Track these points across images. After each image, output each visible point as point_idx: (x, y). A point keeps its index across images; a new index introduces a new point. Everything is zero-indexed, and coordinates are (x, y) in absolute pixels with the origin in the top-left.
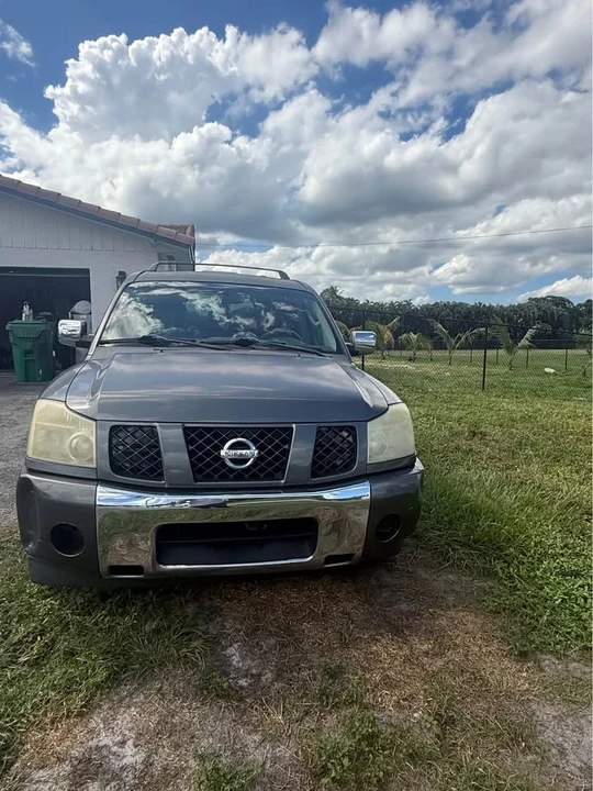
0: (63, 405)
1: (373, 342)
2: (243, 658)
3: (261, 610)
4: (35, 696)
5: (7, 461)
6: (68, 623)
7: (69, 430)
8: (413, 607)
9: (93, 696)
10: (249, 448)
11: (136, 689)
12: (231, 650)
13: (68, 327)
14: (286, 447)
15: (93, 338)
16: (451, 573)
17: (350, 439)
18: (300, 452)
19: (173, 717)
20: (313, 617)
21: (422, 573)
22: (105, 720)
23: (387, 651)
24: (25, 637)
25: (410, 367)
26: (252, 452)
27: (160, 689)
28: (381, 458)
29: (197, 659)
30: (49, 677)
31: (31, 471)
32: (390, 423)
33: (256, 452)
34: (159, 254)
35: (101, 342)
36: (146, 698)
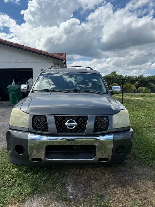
0: (20, 109)
1: (120, 90)
2: (72, 190)
3: (79, 176)
4: (10, 195)
5: (6, 128)
6: (20, 176)
7: (21, 117)
8: (130, 178)
9: (26, 197)
10: (74, 122)
11: (39, 196)
12: (68, 187)
13: (24, 86)
14: (86, 122)
15: (31, 90)
16: (145, 168)
17: (107, 120)
18: (90, 124)
19: (49, 205)
20: (96, 179)
21: (135, 167)
22: (29, 204)
23: (119, 191)
24: (8, 179)
25: (142, 99)
26: (75, 124)
27: (46, 196)
28: (118, 127)
29: (58, 189)
30: (14, 190)
31: (11, 129)
32: (120, 116)
33: (76, 124)
34: (54, 63)
35: (33, 91)
36: (41, 199)
